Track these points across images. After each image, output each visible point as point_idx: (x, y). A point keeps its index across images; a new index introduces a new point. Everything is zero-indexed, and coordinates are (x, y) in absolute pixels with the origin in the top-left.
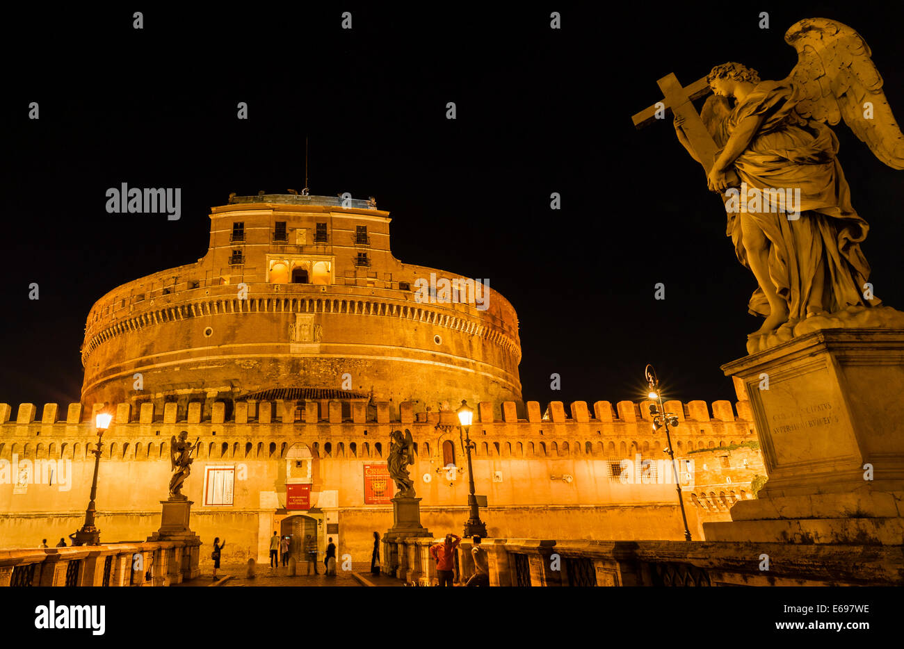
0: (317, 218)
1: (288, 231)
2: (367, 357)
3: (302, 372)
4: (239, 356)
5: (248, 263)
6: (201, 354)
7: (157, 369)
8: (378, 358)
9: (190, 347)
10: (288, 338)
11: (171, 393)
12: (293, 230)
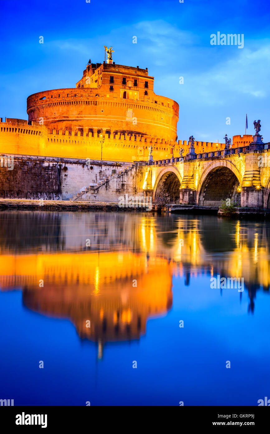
0: (134, 78)
1: (126, 82)
2: (145, 123)
3: (129, 126)
4: (112, 119)
5: (115, 91)
6: (100, 117)
7: (85, 120)
8: (148, 123)
9: (96, 115)
10: (125, 116)
11: (91, 128)
12: (128, 81)
